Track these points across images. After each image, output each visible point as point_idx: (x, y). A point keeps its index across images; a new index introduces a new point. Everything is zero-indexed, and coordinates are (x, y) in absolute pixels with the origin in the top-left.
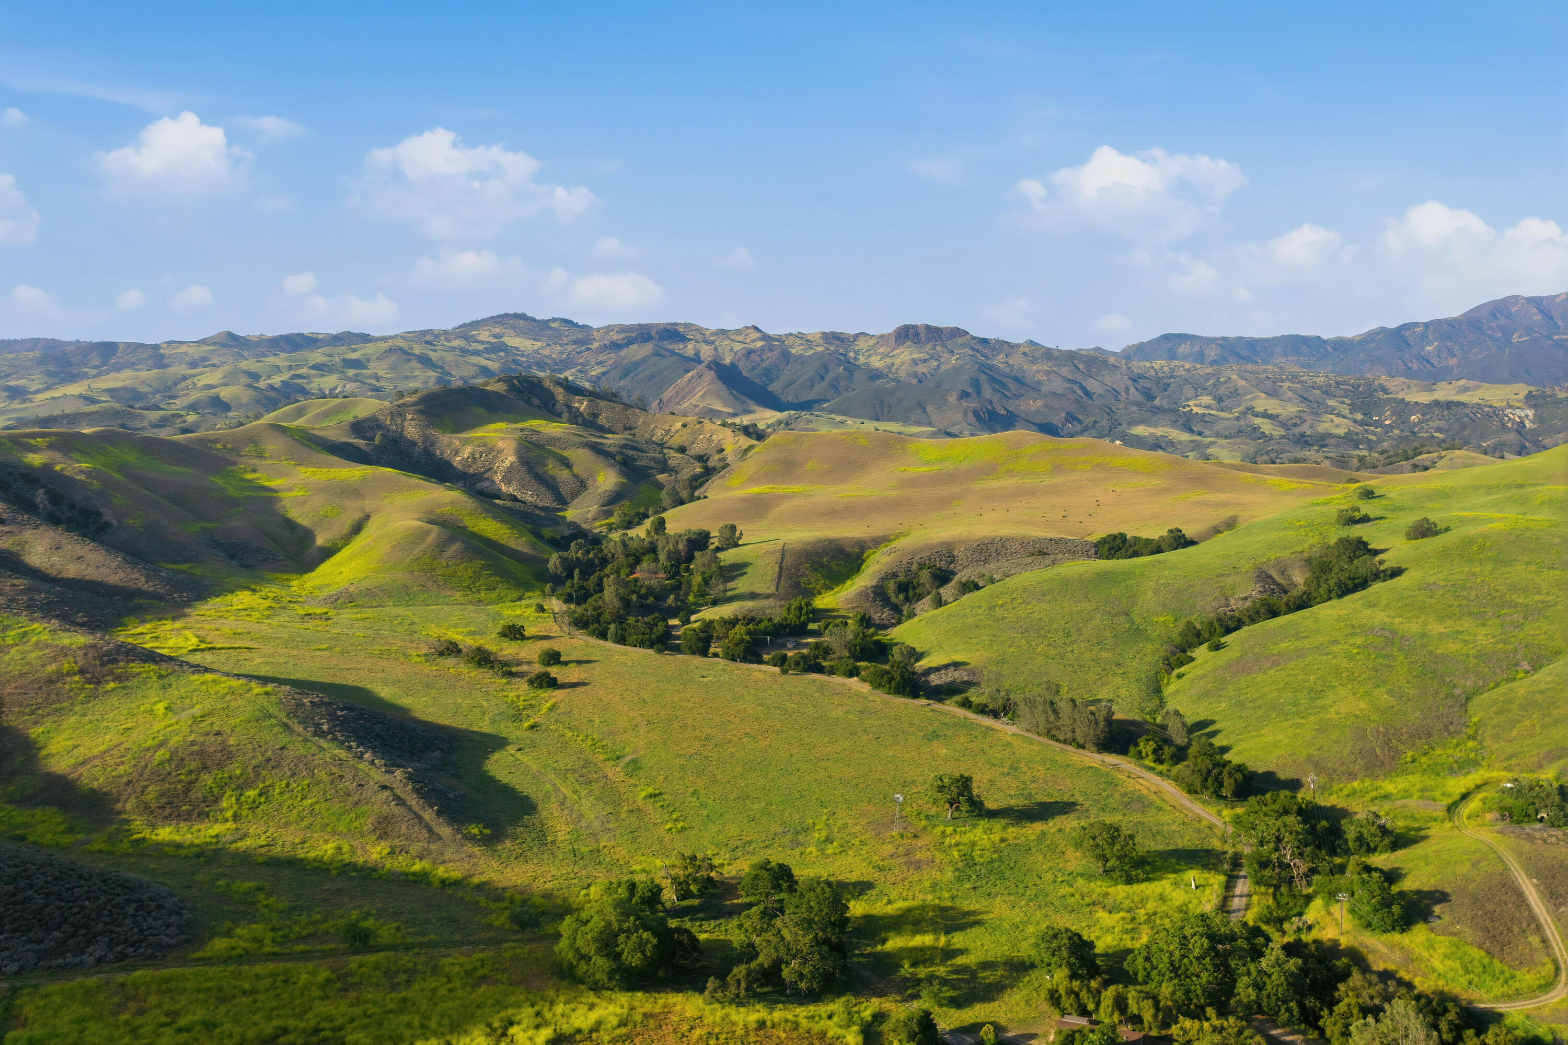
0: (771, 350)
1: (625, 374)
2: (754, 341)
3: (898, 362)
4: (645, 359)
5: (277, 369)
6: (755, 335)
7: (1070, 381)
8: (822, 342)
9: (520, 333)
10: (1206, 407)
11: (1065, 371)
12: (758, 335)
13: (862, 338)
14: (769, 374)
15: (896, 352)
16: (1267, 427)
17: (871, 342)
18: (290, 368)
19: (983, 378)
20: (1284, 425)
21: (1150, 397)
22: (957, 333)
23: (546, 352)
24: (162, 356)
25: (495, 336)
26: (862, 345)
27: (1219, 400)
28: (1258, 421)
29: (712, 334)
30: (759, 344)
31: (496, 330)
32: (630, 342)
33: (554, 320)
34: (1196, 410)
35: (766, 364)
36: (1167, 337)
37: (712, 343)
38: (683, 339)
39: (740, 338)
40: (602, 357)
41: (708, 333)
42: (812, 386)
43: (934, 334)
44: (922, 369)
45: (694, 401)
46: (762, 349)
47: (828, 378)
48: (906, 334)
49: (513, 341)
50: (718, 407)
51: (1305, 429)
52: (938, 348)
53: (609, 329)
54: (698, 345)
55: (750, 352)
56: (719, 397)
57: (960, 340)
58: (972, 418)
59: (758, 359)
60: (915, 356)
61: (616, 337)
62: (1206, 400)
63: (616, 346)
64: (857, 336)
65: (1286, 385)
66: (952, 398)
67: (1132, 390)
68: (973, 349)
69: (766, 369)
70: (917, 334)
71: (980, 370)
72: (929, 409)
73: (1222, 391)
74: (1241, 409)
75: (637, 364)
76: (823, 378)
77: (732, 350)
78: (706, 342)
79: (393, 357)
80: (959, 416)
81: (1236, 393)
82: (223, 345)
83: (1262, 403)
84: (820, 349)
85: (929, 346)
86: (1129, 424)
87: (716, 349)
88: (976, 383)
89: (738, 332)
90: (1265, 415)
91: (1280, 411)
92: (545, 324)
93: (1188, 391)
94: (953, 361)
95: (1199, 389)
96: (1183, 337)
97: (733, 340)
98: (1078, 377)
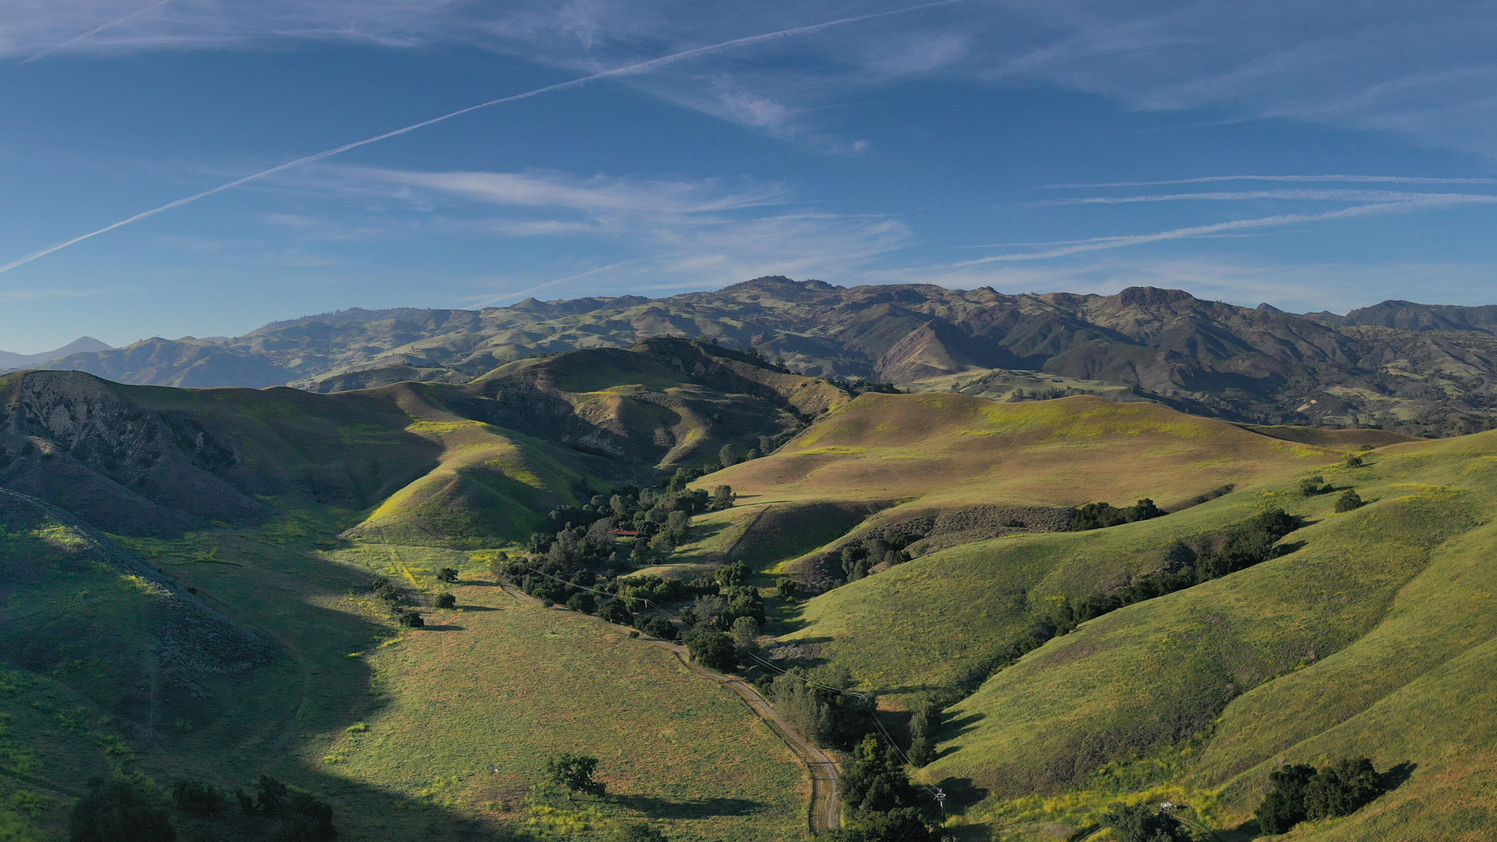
0: (1001, 310)
1: (861, 331)
2: (988, 301)
3: (1122, 322)
4: (881, 318)
5: (553, 330)
6: (989, 296)
7: (1282, 342)
8: (1053, 303)
9: (774, 293)
10: (1403, 369)
11: (1278, 333)
12: (993, 295)
13: (1091, 299)
14: (999, 332)
15: (1122, 312)
16: (1450, 390)
17: (1100, 303)
18: (564, 329)
19: (1199, 338)
20: (1465, 387)
21: (1354, 358)
22: (1180, 295)
23: (794, 312)
24: (480, 320)
25: (752, 298)
26: (1091, 305)
27: (1414, 362)
28: (1443, 382)
29: (950, 295)
30: (992, 304)
31: (754, 292)
32: (869, 303)
33: (809, 282)
34: (1392, 372)
35: (994, 324)
36: (1388, 304)
37: (947, 302)
38: (922, 299)
39: (975, 299)
40: (844, 317)
41: (946, 294)
42: (1035, 345)
43: (1159, 296)
44: (1147, 329)
45: (912, 359)
46: (993, 309)
47: (1051, 337)
48: (1132, 296)
49: (767, 302)
50: (934, 364)
51: (1482, 390)
52: (1162, 310)
53: (856, 290)
54: (933, 305)
55: (981, 312)
56: (936, 355)
57: (1183, 303)
58: (1177, 377)
59: (988, 318)
60: (1140, 317)
61: (859, 297)
62: (1403, 362)
63: (857, 307)
64: (1086, 298)
65: (1472, 350)
66: (1160, 357)
67: (1338, 352)
68: (1195, 311)
69: (994, 328)
70: (1143, 296)
71: (1197, 331)
72: (1138, 368)
73: (1418, 354)
74: (1431, 371)
75: (873, 323)
76: (1045, 337)
77: (965, 309)
78: (943, 302)
79: (650, 318)
80: (1165, 375)
81: (1429, 357)
82: (526, 310)
83: (1450, 367)
84: (1050, 309)
85: (1153, 309)
86: (1327, 385)
87: (950, 309)
88: (1192, 344)
89: (974, 292)
90: (1450, 377)
91: (1463, 374)
92: (801, 285)
93: (1388, 354)
94: (1175, 322)
95: (1397, 352)
96: (1401, 304)
97: (967, 301)
98: (1291, 339)
